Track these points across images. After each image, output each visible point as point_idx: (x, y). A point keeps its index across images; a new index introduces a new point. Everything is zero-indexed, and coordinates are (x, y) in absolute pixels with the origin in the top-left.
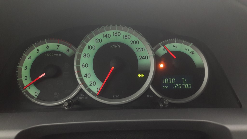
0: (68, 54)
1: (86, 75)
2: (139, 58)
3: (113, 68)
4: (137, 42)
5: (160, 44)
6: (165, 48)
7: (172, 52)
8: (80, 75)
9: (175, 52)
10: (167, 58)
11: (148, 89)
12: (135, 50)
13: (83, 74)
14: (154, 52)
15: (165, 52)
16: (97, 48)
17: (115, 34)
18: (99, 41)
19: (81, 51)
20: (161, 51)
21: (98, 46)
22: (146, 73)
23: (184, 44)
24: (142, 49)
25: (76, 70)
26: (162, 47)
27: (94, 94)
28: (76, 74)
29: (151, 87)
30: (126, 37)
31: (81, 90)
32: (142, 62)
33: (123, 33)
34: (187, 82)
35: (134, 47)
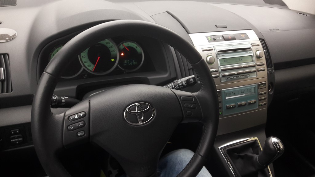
2: (111, 51)
3: (99, 57)
4: (109, 43)
5: (121, 43)
6: (123, 45)
8: (82, 62)
9: (128, 47)
10: (124, 50)
11: (117, 67)
12: (109, 47)
13: (84, 62)
14: (118, 47)
15: (123, 47)
20: (122, 47)
22: (115, 59)
23: (132, 42)
24: (112, 47)
25: (80, 60)
26: (122, 45)
27: (91, 71)
28: (80, 62)
29: (118, 65)
31: (84, 69)
32: (113, 53)
34: (135, 62)
35: (108, 45)
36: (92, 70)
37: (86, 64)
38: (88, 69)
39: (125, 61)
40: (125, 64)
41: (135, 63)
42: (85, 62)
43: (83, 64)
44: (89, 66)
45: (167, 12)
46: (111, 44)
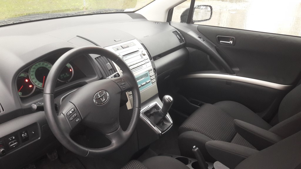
0: (25, 76)
8: (33, 83)
16: (35, 71)
17: (39, 64)
18: (34, 68)
25: (31, 81)
30: (43, 64)
31: (36, 87)
35: (47, 67)
36: (41, 87)
37: (36, 84)
38: (39, 87)
39: (61, 76)
40: (62, 77)
41: (68, 75)
42: (35, 82)
43: (35, 84)
44: (39, 84)
45: (77, 36)
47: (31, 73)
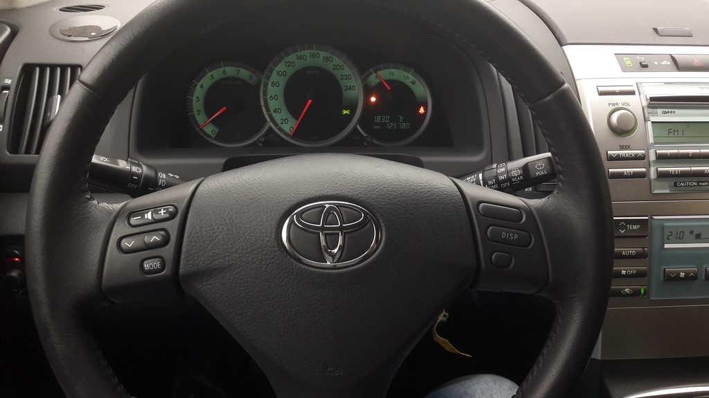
0: (251, 82)
1: (275, 111)
2: (343, 88)
3: (310, 101)
4: (341, 67)
5: (371, 70)
6: (377, 77)
7: (386, 81)
8: (268, 110)
9: (389, 82)
10: (379, 89)
11: (355, 129)
12: (339, 77)
13: (272, 110)
14: (364, 80)
15: (378, 81)
16: (289, 74)
17: (313, 56)
18: (291, 64)
19: (268, 78)
20: (373, 80)
21: (290, 71)
22: (353, 108)
23: (403, 70)
24: (348, 77)
25: (262, 104)
26: (374, 75)
27: (286, 134)
28: (264, 108)
29: (358, 127)
30: (327, 59)
31: (270, 128)
32: (348, 94)
33: (323, 54)
34: (405, 121)
35: (338, 74)
36: (289, 132)
37: (277, 117)
38: (280, 129)
39: (378, 119)
40: (377, 124)
41: (404, 126)
43: (271, 116)
44: (285, 121)
46: (347, 71)
47: (274, 77)
